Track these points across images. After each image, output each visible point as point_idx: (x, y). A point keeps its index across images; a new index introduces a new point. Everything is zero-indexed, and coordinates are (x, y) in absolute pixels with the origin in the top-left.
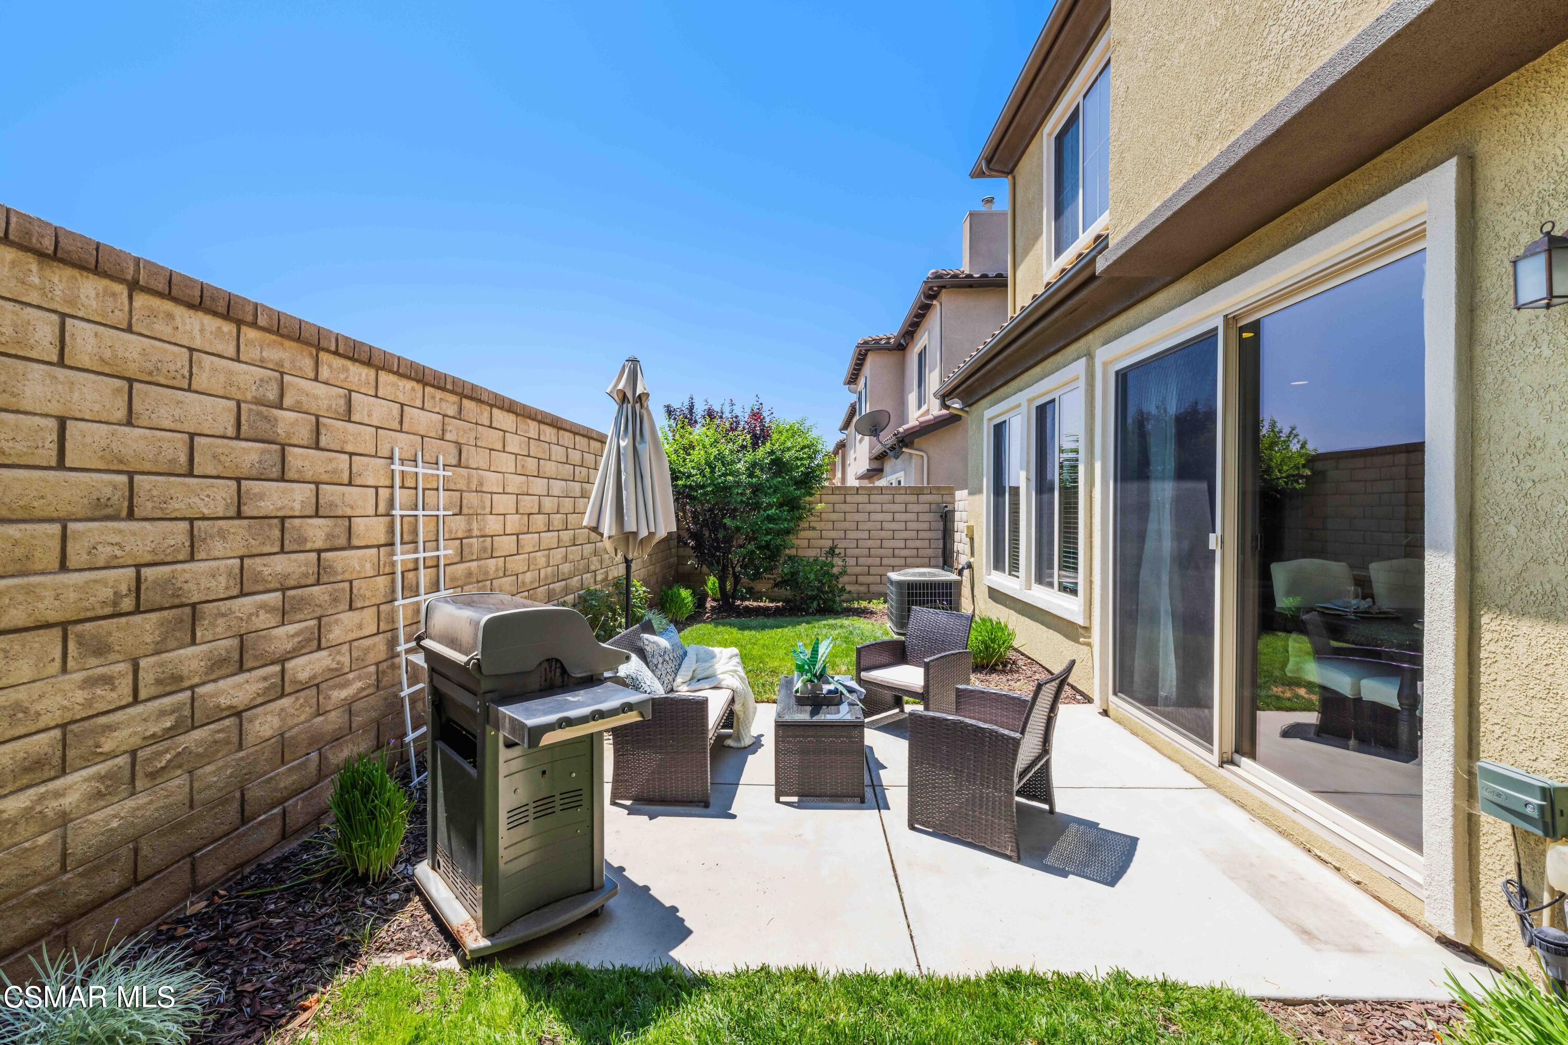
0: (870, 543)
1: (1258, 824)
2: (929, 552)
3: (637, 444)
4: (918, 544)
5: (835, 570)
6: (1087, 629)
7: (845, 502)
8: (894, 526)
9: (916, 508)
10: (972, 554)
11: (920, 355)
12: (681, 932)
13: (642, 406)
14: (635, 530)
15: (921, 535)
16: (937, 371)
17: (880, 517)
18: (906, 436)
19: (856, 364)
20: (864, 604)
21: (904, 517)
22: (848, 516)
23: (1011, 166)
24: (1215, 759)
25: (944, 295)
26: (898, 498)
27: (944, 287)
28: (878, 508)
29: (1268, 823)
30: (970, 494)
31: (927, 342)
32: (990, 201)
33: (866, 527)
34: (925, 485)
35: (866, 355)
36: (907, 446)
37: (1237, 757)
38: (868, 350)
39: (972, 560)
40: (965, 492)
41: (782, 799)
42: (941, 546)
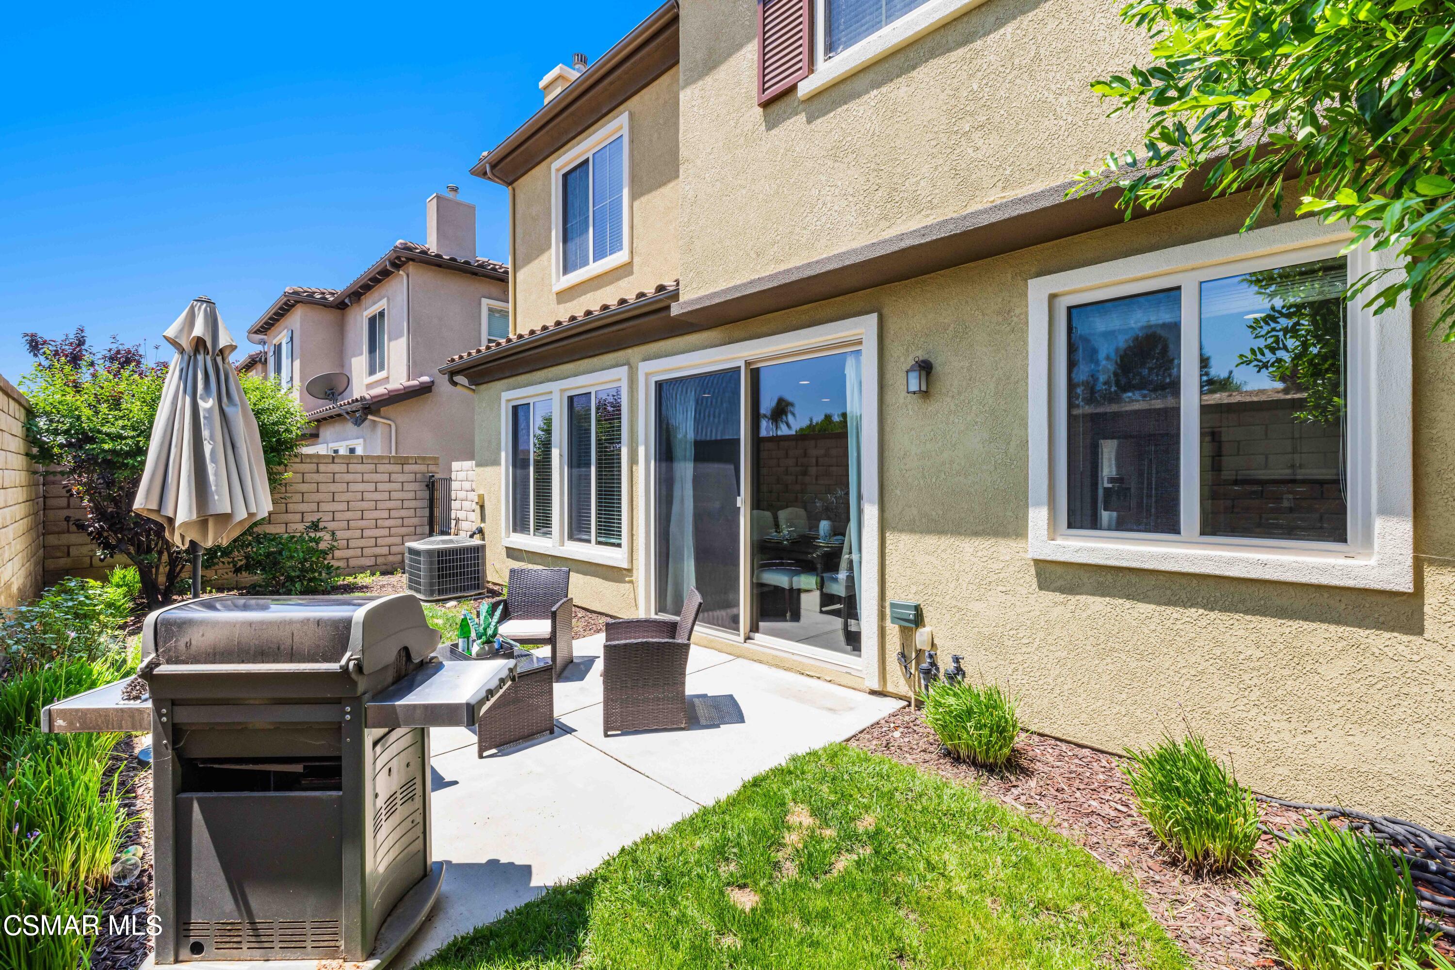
0: (349, 515)
1: (774, 669)
2: (415, 521)
3: (224, 406)
4: (403, 513)
5: (323, 546)
6: (630, 571)
7: (318, 472)
8: (376, 496)
9: (401, 478)
10: (483, 519)
11: (372, 321)
12: (526, 871)
13: (223, 360)
14: (229, 511)
15: (407, 504)
16: (403, 341)
17: (361, 487)
18: (374, 403)
19: (276, 314)
20: (350, 579)
21: (387, 486)
22: (322, 487)
23: (511, 179)
24: (741, 638)
25: (411, 267)
26: (381, 468)
27: (413, 260)
28: (359, 477)
29: (777, 666)
30: (477, 465)
31: (385, 307)
32: (455, 190)
33: (343, 499)
34: (393, 454)
35: (293, 306)
36: (372, 414)
37: (752, 634)
38: (297, 302)
39: (482, 525)
40: (469, 464)
41: (485, 754)
42: (427, 514)
